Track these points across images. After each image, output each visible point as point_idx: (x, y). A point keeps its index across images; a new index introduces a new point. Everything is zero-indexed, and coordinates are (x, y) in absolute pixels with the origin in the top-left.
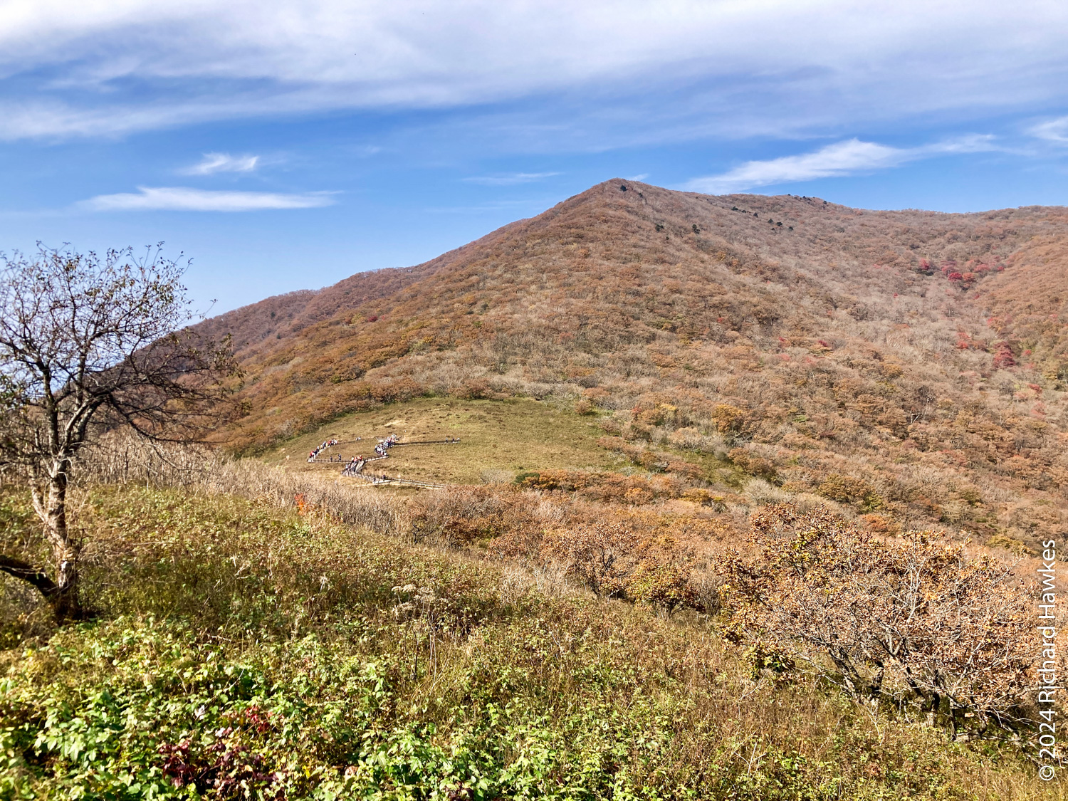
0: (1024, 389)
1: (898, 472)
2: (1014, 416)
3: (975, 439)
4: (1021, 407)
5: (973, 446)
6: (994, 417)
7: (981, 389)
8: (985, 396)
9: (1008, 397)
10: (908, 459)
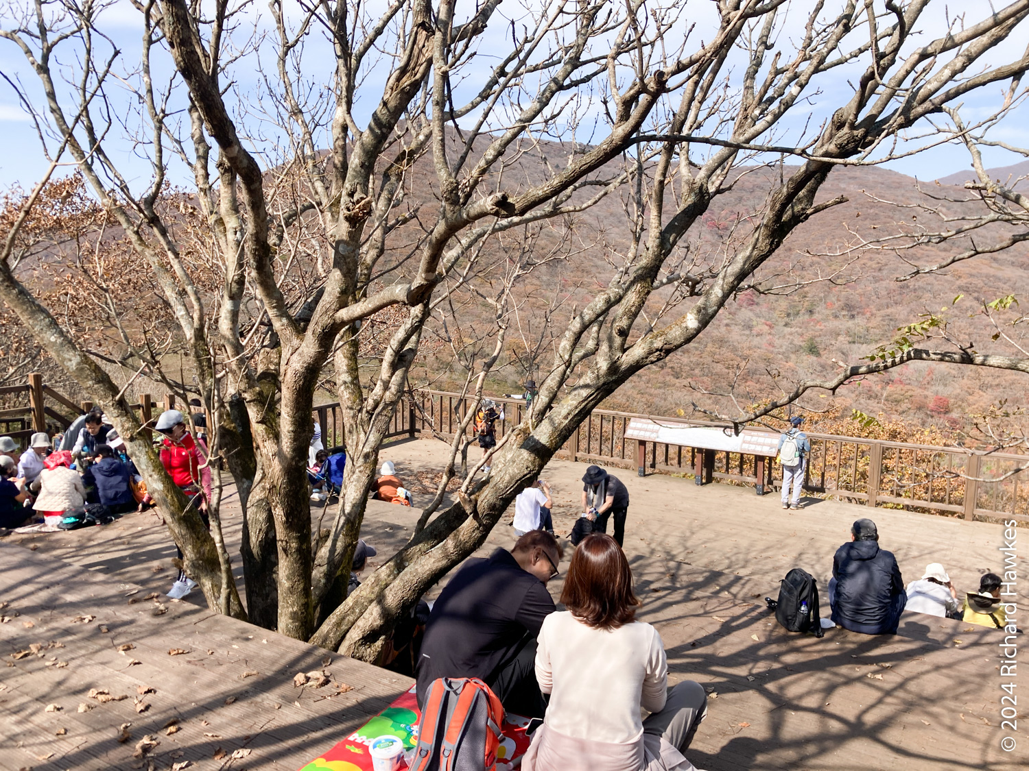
0: (760, 327)
1: (656, 396)
2: (750, 348)
3: (719, 368)
4: (756, 341)
5: (717, 374)
6: (735, 350)
7: (727, 325)
8: (729, 332)
9: (747, 332)
10: (665, 385)
